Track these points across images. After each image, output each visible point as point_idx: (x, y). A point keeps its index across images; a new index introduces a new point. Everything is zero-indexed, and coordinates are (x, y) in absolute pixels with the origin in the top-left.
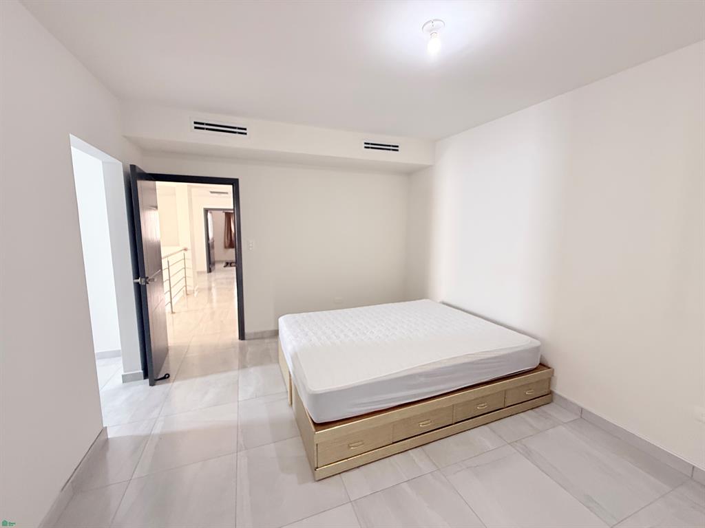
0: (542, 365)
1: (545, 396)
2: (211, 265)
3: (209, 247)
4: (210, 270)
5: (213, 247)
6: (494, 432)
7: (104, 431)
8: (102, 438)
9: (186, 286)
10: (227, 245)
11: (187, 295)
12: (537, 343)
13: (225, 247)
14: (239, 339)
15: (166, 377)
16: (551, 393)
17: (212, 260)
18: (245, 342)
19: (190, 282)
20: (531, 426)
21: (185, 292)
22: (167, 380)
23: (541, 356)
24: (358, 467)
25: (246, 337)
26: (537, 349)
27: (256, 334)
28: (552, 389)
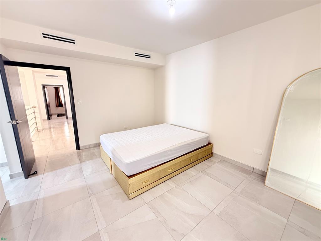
0: (209, 144)
1: (210, 155)
2: (49, 116)
3: (48, 107)
4: (49, 119)
5: (50, 107)
6: (195, 169)
7: (7, 203)
8: (7, 206)
9: (37, 127)
10: (57, 105)
11: (38, 132)
12: (208, 135)
13: (57, 106)
14: (77, 149)
15: (36, 173)
16: (212, 153)
17: (50, 113)
18: (81, 150)
19: (39, 125)
20: (207, 165)
21: (37, 131)
22: (36, 174)
23: (209, 140)
24: (147, 191)
25: (80, 148)
26: (208, 137)
27: (86, 146)
28: (213, 152)
